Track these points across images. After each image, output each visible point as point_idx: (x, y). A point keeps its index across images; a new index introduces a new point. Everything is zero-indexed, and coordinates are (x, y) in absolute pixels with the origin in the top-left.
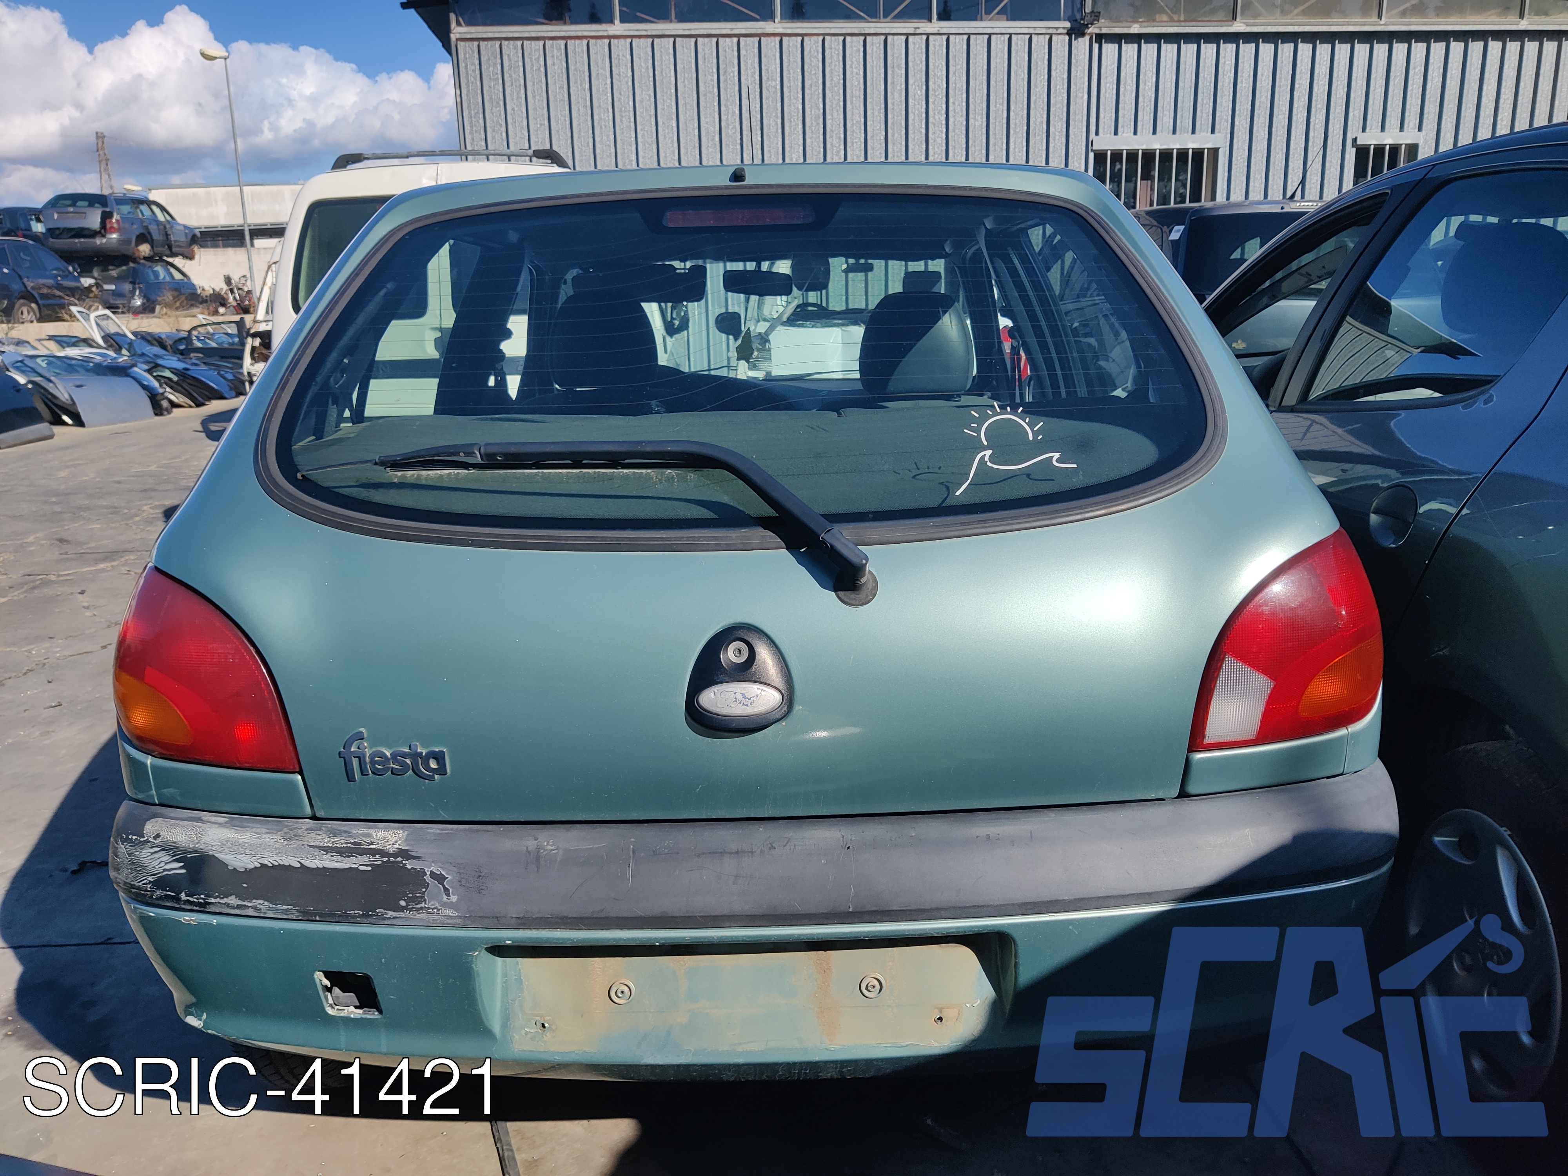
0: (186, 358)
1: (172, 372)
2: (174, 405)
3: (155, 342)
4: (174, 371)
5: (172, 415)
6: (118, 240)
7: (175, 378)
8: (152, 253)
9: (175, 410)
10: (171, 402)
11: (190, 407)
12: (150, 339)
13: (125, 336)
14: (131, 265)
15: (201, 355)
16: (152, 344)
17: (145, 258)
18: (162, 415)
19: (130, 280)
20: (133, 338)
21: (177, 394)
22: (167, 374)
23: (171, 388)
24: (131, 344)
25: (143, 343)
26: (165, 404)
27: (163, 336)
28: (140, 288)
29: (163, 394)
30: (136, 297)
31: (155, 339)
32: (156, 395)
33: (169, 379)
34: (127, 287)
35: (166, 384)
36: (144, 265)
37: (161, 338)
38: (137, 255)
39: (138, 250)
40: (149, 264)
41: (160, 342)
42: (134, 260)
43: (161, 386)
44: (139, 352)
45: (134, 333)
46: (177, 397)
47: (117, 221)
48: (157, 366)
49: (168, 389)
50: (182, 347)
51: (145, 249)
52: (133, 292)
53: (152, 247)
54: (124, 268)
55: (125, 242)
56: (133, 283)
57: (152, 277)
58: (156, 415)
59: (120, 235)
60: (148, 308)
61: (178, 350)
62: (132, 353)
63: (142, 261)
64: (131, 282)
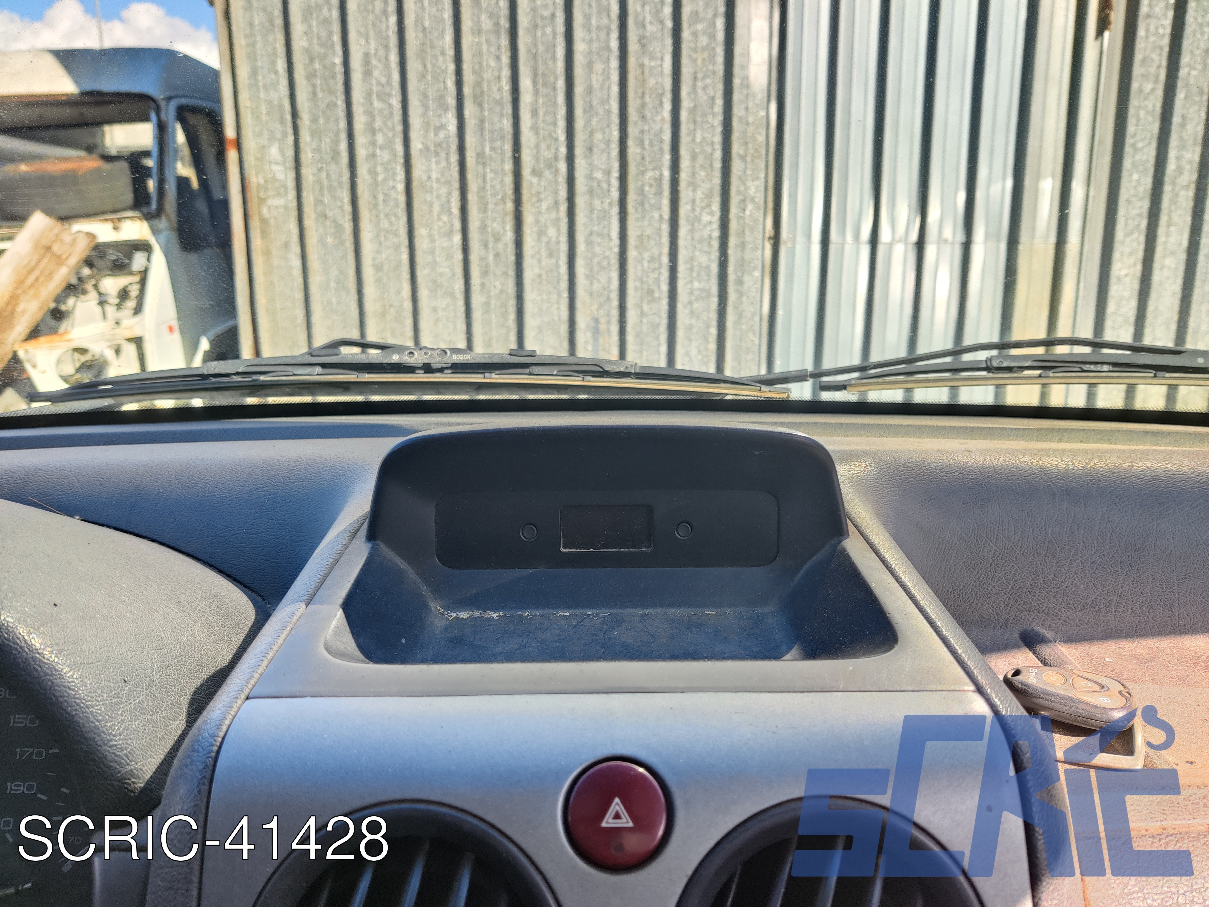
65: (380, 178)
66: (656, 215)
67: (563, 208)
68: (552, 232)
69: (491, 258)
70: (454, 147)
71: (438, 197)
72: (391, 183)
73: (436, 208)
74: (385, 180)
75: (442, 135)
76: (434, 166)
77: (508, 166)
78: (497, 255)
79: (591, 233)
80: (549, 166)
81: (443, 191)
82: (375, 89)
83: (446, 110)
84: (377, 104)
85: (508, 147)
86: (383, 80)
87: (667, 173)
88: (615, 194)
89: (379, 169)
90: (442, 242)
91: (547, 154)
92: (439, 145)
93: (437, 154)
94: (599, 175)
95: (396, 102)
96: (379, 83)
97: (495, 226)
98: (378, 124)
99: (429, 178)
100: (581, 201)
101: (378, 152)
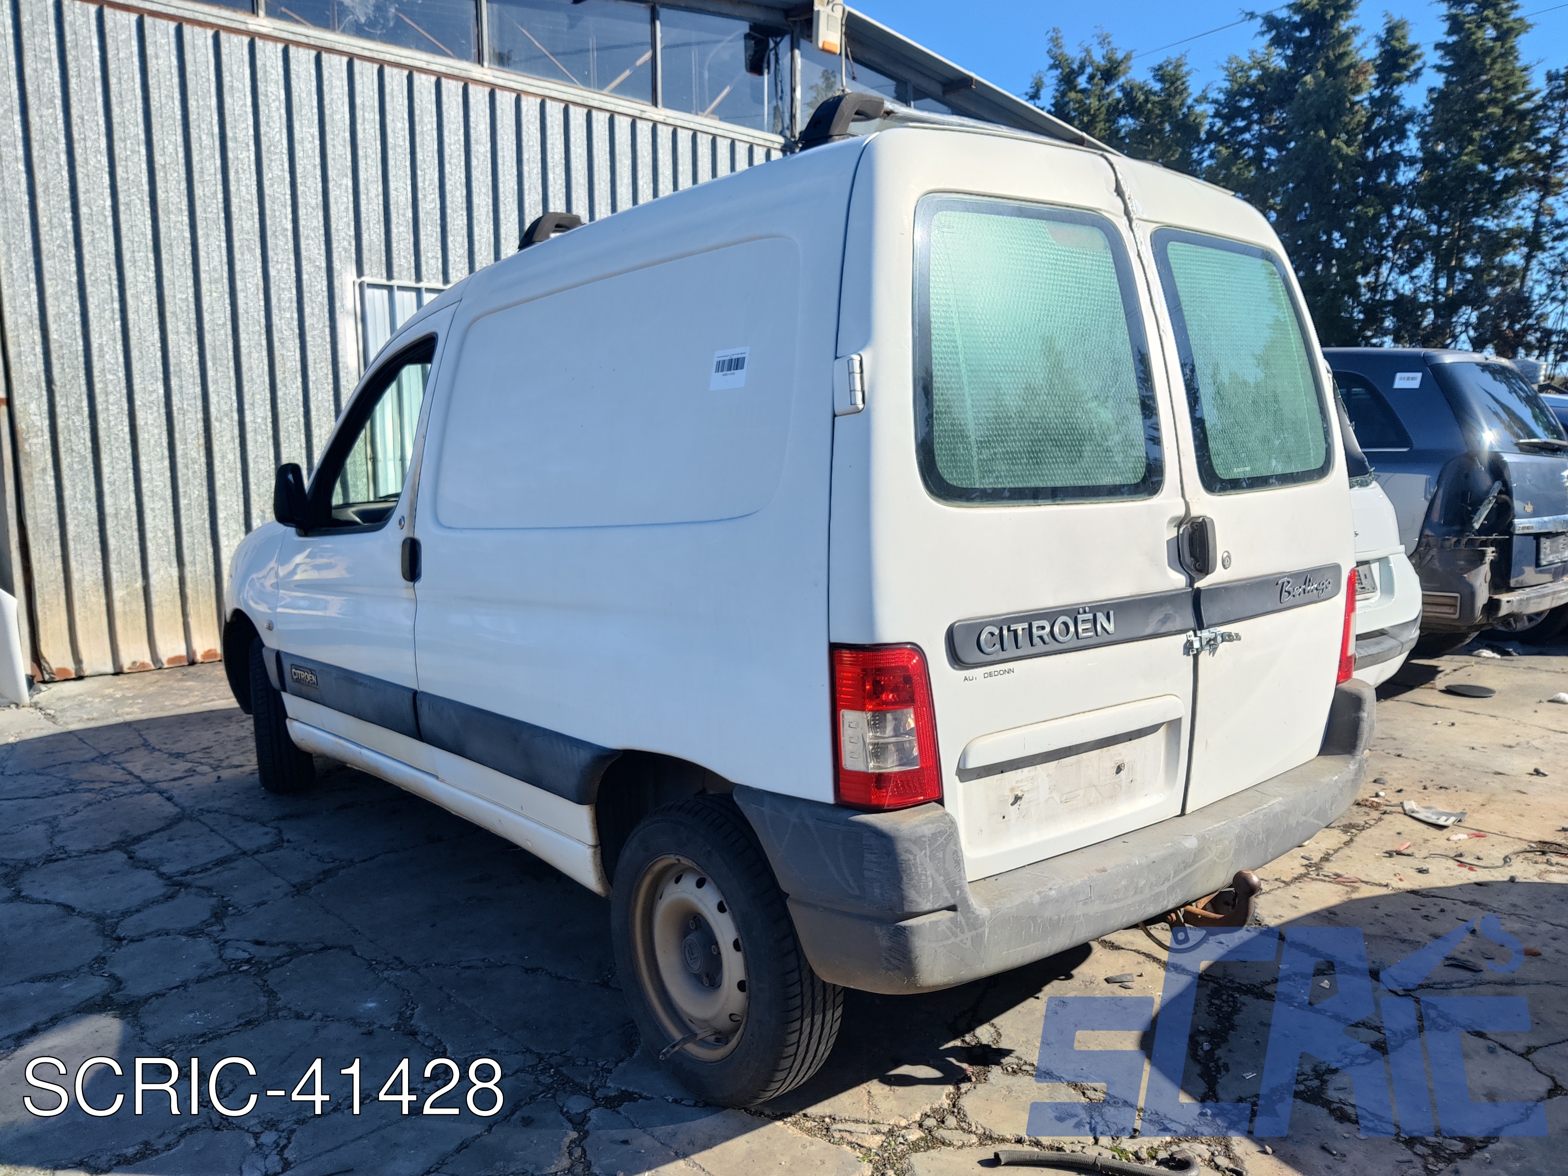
65: (112, 423)
66: (298, 445)
67: (237, 441)
68: (230, 457)
69: (190, 474)
70: (162, 405)
71: (153, 435)
72: (120, 428)
73: (152, 442)
74: (116, 425)
75: (155, 396)
76: (149, 416)
77: (200, 416)
78: (194, 472)
79: (257, 456)
80: (226, 415)
81: (156, 431)
82: (107, 366)
83: (156, 380)
84: (110, 377)
85: (199, 403)
86: (112, 361)
87: (302, 420)
88: (270, 433)
89: (111, 418)
90: (157, 465)
91: (225, 408)
92: (152, 402)
93: (151, 408)
94: (259, 420)
95: (122, 374)
96: (109, 363)
97: (194, 454)
98: (110, 388)
99: (146, 423)
100: (249, 436)
101: (111, 407)
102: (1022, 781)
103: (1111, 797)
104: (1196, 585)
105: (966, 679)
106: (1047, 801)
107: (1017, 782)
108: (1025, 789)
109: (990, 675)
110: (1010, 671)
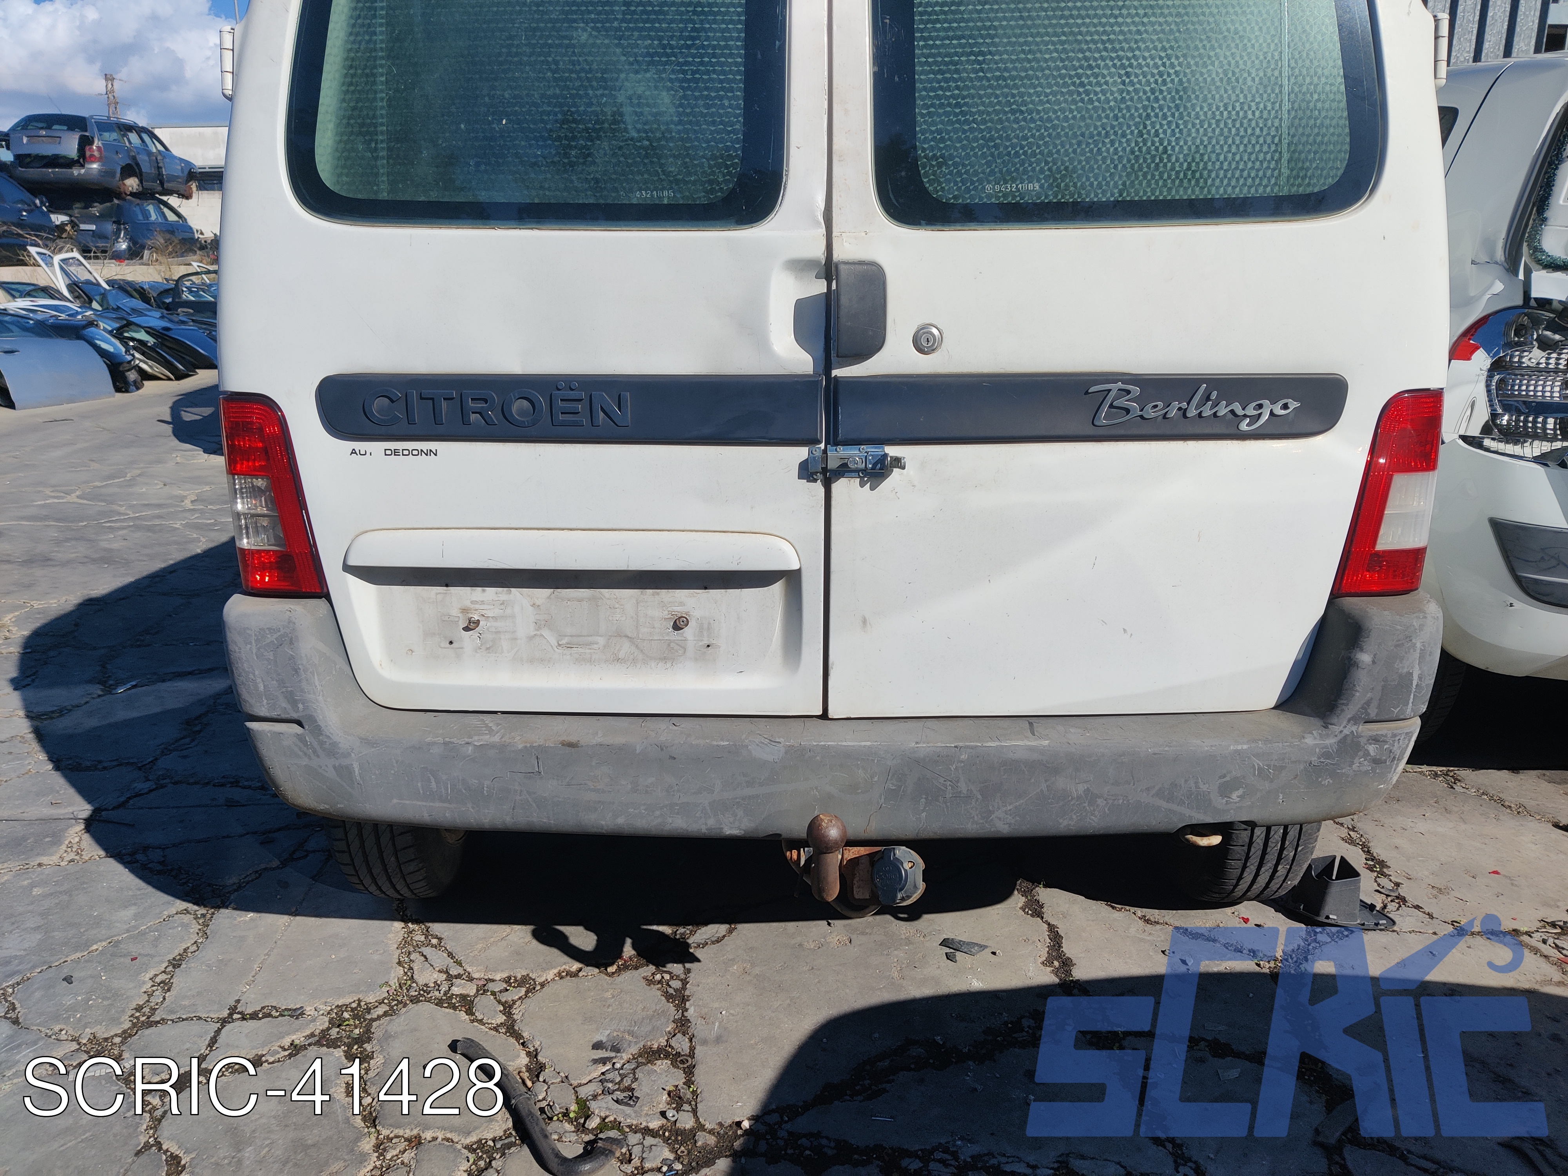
0: (171, 314)
1: (148, 333)
2: (146, 376)
3: (135, 294)
4: (150, 331)
5: (140, 391)
6: (100, 171)
7: (151, 341)
8: (141, 189)
9: (146, 383)
10: (141, 372)
11: (169, 379)
12: (129, 289)
13: (98, 285)
14: (116, 201)
15: (191, 311)
16: (132, 297)
17: (132, 194)
18: (127, 391)
19: (114, 219)
20: (107, 287)
21: (150, 363)
22: (142, 336)
23: (143, 354)
24: (104, 295)
25: (121, 294)
26: (132, 376)
27: (146, 287)
28: (125, 228)
29: (129, 362)
30: (120, 240)
31: (135, 290)
32: (120, 364)
33: (140, 341)
34: (110, 227)
35: (134, 348)
36: (131, 202)
37: (142, 288)
38: (122, 190)
39: (124, 184)
40: (138, 201)
41: (140, 292)
42: (119, 195)
43: (127, 351)
44: (113, 304)
45: (108, 282)
46: (150, 367)
47: (98, 147)
48: (129, 325)
49: (137, 355)
50: (169, 300)
51: (132, 183)
52: (117, 234)
53: (141, 181)
54: (108, 204)
55: (111, 174)
56: (117, 223)
57: (140, 217)
58: (118, 390)
59: (103, 165)
60: (134, 253)
61: (164, 303)
62: (105, 307)
63: (129, 197)
64: (114, 222)
102: (483, 602)
103: (664, 659)
104: (835, 373)
105: (354, 452)
106: (531, 638)
107: (472, 602)
108: (489, 614)
109: (396, 452)
110: (429, 452)
